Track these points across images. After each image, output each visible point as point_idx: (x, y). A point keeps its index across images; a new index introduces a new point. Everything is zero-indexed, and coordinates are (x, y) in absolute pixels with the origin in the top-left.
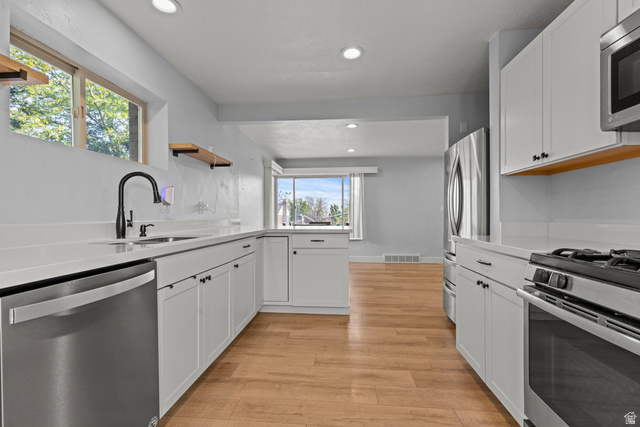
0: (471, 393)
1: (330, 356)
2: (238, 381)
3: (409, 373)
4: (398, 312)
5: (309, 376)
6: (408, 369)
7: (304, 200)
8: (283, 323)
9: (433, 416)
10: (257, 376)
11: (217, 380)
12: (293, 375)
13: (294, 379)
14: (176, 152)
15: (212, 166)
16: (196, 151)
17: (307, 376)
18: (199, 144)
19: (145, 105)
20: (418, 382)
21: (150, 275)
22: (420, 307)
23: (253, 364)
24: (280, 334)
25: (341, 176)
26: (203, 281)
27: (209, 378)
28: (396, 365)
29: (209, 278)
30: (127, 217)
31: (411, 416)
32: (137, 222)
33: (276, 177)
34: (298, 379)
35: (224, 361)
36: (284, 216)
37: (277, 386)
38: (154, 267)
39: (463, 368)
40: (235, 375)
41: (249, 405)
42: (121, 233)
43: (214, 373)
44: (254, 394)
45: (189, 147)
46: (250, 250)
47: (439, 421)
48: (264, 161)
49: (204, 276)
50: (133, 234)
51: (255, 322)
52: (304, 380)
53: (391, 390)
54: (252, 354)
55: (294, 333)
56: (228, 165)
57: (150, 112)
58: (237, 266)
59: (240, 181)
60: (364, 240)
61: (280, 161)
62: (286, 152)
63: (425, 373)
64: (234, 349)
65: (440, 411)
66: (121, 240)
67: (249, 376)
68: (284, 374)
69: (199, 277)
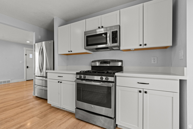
0: (56, 112)
3: (35, 117)
4: (14, 102)
6: (34, 117)
9: (51, 123)
20: (41, 118)
22: (23, 97)
28: (29, 118)
31: (46, 127)
39: (50, 108)
47: (54, 123)
53: (33, 125)
63: (41, 114)
65: (52, 120)
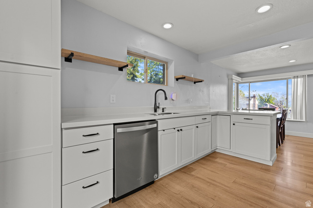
1: (244, 182)
2: (193, 175)
5: (227, 187)
7: (270, 94)
8: (225, 159)
10: (201, 177)
11: (185, 173)
12: (218, 183)
13: (218, 184)
14: (177, 79)
15: (195, 83)
16: (185, 78)
17: (225, 186)
18: (185, 75)
19: (167, 63)
21: (155, 125)
23: (202, 172)
24: (221, 163)
25: (285, 79)
26: (178, 131)
27: (182, 170)
29: (181, 130)
30: (157, 105)
32: (161, 107)
33: (238, 84)
34: (220, 185)
35: (191, 166)
36: (254, 104)
37: (209, 184)
38: (157, 123)
40: (193, 173)
41: (193, 186)
42: (155, 111)
43: (185, 170)
44: (197, 183)
45: (181, 76)
46: (206, 121)
48: (228, 76)
49: (179, 129)
50: (160, 111)
51: (211, 155)
52: (223, 187)
54: (204, 168)
55: (228, 165)
56: (202, 82)
57: (169, 65)
58: (197, 127)
59: (211, 88)
60: (306, 121)
61: (239, 75)
62: (242, 69)
64: (197, 163)
66: (155, 113)
67: (198, 176)
68: (214, 181)
69: (177, 129)
